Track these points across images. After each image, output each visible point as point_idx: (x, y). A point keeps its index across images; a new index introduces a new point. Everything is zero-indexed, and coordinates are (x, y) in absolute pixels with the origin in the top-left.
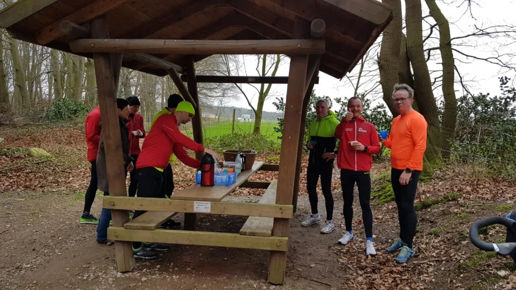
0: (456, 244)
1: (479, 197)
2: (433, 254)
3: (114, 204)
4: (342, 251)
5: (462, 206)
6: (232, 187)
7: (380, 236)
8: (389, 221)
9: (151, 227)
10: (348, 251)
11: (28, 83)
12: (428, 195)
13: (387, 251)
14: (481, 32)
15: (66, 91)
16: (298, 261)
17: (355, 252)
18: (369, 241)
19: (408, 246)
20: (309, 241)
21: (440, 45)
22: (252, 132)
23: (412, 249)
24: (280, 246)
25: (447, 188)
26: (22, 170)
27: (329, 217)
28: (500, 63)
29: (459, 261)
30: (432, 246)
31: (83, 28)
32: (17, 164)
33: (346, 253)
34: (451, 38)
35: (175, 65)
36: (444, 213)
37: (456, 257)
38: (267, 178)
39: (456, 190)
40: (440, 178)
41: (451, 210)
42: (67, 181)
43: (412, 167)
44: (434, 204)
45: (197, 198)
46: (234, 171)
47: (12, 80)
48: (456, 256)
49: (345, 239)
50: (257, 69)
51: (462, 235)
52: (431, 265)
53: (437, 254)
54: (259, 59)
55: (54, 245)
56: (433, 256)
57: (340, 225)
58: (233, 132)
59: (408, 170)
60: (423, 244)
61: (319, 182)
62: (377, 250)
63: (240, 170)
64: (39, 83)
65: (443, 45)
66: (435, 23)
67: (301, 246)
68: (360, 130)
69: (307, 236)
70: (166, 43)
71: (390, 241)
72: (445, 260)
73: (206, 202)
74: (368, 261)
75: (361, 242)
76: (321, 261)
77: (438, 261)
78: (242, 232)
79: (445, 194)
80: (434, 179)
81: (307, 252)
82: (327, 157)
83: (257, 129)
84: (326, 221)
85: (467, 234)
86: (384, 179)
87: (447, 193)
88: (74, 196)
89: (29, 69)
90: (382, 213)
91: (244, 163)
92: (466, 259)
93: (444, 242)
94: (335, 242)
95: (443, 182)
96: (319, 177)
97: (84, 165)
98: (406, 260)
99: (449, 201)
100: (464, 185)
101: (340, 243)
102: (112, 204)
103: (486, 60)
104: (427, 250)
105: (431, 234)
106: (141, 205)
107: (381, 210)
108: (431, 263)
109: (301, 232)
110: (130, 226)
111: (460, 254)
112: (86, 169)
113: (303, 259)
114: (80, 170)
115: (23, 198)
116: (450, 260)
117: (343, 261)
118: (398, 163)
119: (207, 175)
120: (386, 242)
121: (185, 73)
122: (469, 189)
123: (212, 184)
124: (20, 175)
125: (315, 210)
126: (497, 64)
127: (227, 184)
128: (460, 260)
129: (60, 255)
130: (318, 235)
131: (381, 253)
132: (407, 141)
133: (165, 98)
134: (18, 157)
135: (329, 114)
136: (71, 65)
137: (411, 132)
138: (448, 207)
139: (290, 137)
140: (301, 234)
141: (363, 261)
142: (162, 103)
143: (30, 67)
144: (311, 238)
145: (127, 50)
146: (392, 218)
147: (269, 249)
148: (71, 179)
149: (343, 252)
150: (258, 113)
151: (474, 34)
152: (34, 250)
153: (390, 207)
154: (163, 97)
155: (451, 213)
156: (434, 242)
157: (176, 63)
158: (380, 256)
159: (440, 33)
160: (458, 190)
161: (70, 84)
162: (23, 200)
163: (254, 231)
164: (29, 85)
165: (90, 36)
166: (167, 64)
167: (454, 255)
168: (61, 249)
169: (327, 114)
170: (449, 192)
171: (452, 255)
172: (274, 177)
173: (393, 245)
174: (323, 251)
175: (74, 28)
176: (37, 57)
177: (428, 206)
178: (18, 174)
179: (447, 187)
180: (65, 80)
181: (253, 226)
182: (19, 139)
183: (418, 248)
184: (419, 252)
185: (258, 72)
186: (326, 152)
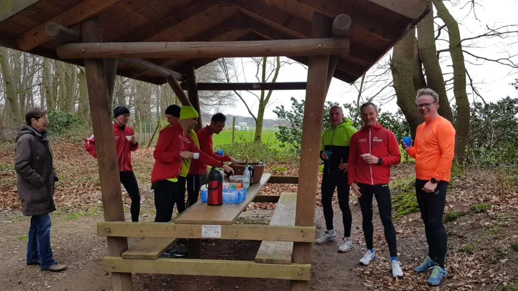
0: (494, 263)
1: (510, 208)
2: (468, 275)
3: (110, 231)
4: (365, 272)
5: (492, 219)
6: (243, 205)
7: (405, 254)
8: (411, 236)
9: (152, 256)
10: (371, 273)
11: (20, 96)
12: (451, 206)
13: (415, 271)
14: (493, 33)
15: (58, 103)
16: (318, 287)
17: (380, 274)
18: (394, 261)
19: (439, 266)
20: (327, 262)
21: (450, 46)
22: (253, 140)
23: (444, 270)
24: (302, 274)
25: (471, 199)
26: (9, 189)
27: (347, 233)
28: (511, 64)
29: (501, 284)
30: (466, 265)
31: (72, 31)
32: (5, 182)
33: (370, 276)
34: (461, 39)
35: (174, 72)
36: (473, 227)
37: (496, 279)
38: (273, 190)
39: (482, 200)
40: (461, 187)
41: (481, 223)
42: (59, 200)
43: (438, 177)
44: (460, 216)
45: (205, 221)
46: (242, 186)
47: (3, 93)
48: (498, 278)
49: (367, 259)
50: (256, 76)
51: (500, 252)
52: (469, 288)
53: (473, 274)
54: (258, 65)
55: (43, 276)
56: (469, 277)
57: (358, 241)
58: (233, 141)
59: (433, 181)
60: (455, 263)
61: (335, 194)
62: (404, 270)
63: (249, 185)
64: (30, 96)
65: (452, 46)
66: (444, 24)
67: (319, 268)
68: (376, 139)
69: (324, 256)
70: (167, 46)
71: (416, 259)
72: (485, 282)
73: (216, 226)
74: (396, 285)
75: (385, 261)
76: (344, 286)
77: (476, 283)
78: (259, 259)
79: (470, 205)
80: (454, 188)
81: (326, 275)
82: (344, 168)
83: (258, 137)
84: (343, 238)
85: (506, 250)
86: (400, 189)
87: (473, 203)
88: (66, 216)
89: (20, 81)
90: (402, 227)
91: (252, 176)
92: (510, 281)
93: (479, 260)
94: (355, 262)
95: (464, 191)
96: (335, 188)
97: (77, 181)
98: (440, 282)
99: (477, 212)
100: (489, 194)
101: (361, 264)
102: (108, 230)
103: (496, 61)
104: (461, 270)
105: (463, 251)
106: (141, 232)
107: (401, 224)
108: (469, 286)
109: (316, 251)
110: (129, 255)
111: (501, 275)
112: (79, 185)
113: (324, 285)
114: (72, 187)
115: (10, 220)
116: (490, 282)
117: (369, 286)
118: (424, 172)
119: (215, 193)
120: (412, 260)
121: (185, 81)
122: (495, 198)
123: (220, 203)
124: (7, 195)
125: (330, 226)
126: (508, 65)
127: (237, 202)
128: (503, 282)
129: (49, 288)
130: (336, 254)
131: (409, 274)
132: (433, 150)
133: (160, 107)
134: (6, 175)
135: (344, 122)
136: (64, 76)
137: (437, 139)
138: (477, 220)
139: (310, 149)
140: (317, 254)
141: (390, 284)
142: (157, 113)
143: (22, 80)
144: (328, 258)
145: (123, 55)
146: (414, 232)
147: (290, 278)
148: (63, 197)
149: (367, 274)
150: (259, 121)
151: (485, 35)
152: (20, 283)
153: (410, 220)
154: (157, 107)
155: (481, 227)
156: (467, 260)
157: (176, 70)
158: (409, 278)
159: (449, 34)
160: (484, 200)
161: (62, 95)
162: (10, 222)
163: (271, 258)
164: (20, 98)
165: (80, 40)
166: (165, 72)
167: (495, 277)
168: (51, 280)
169: (342, 121)
170: (474, 202)
171: (491, 276)
172: (280, 188)
173: (422, 265)
174: (345, 274)
175: (61, 31)
176: (28, 69)
177: (454, 218)
178: (5, 193)
179: (471, 197)
180: (58, 92)
181: (270, 251)
182: (8, 154)
183: (451, 267)
184: (452, 272)
185: (258, 79)
186: (343, 162)
